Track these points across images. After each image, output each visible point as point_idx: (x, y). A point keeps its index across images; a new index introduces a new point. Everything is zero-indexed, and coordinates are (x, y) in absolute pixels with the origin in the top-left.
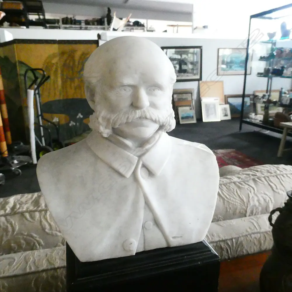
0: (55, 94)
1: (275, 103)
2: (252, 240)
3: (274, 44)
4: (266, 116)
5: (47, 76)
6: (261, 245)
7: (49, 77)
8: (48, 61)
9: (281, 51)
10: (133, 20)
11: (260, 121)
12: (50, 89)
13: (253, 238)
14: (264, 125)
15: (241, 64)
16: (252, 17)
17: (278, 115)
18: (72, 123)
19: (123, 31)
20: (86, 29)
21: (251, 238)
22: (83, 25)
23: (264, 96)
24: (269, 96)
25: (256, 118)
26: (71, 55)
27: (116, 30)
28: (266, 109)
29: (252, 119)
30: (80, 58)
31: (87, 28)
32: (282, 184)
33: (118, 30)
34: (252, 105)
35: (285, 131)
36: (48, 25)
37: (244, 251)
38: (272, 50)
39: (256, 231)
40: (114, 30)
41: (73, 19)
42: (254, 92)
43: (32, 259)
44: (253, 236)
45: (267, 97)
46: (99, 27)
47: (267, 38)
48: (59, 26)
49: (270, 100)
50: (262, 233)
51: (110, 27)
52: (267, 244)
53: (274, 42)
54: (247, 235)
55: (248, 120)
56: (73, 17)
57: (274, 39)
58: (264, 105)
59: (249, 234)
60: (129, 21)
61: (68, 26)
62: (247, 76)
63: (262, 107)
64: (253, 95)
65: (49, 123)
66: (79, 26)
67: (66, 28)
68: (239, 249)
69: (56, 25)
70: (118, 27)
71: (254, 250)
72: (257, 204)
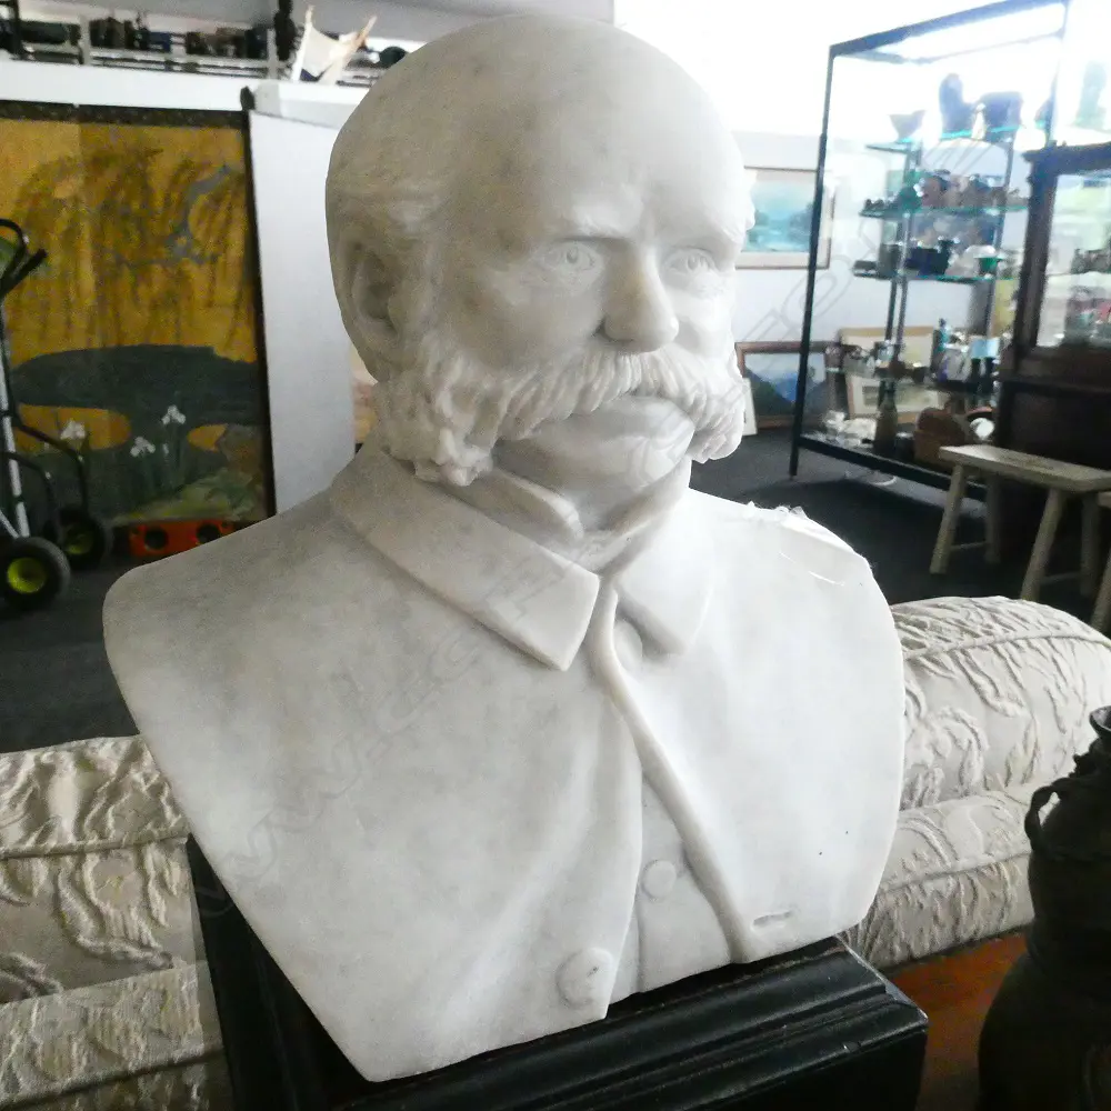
0: (69, 323)
1: (918, 376)
2: (925, 906)
3: (915, 156)
4: (887, 423)
5: (32, 251)
6: (957, 921)
7: (41, 257)
8: (35, 190)
9: (940, 185)
10: (379, 45)
11: (866, 441)
12: (46, 307)
13: (929, 894)
14: (879, 458)
15: (794, 229)
16: (838, 50)
17: (928, 418)
18: (142, 446)
19: (340, 83)
20: (190, 68)
21: (924, 893)
22: (179, 53)
23: (879, 347)
24: (897, 348)
25: (849, 431)
26: (137, 167)
27: (316, 79)
28: (886, 396)
29: (835, 432)
30: (174, 181)
31: (196, 65)
32: (1015, 678)
33: (325, 77)
34: (833, 380)
35: (956, 479)
36: (30, 48)
37: (897, 948)
38: (909, 177)
39: (938, 866)
40: (306, 77)
41: (135, 26)
42: (840, 334)
43: (17, 1041)
44: (930, 886)
45: (890, 352)
46: (243, 63)
47: (889, 136)
48: (81, 50)
49: (900, 363)
50: (963, 872)
51: (289, 67)
52: (978, 914)
53: (914, 148)
54: (906, 886)
55: (821, 438)
56: (138, 20)
57: (916, 138)
58: (876, 383)
59: (914, 882)
60: (363, 48)
61: (114, 54)
62: (818, 273)
63: (867, 390)
64: (838, 344)
65: (47, 445)
66: (161, 58)
67: (105, 62)
68: (879, 941)
69: (66, 47)
70: (323, 69)
71: (933, 942)
72: (929, 758)
